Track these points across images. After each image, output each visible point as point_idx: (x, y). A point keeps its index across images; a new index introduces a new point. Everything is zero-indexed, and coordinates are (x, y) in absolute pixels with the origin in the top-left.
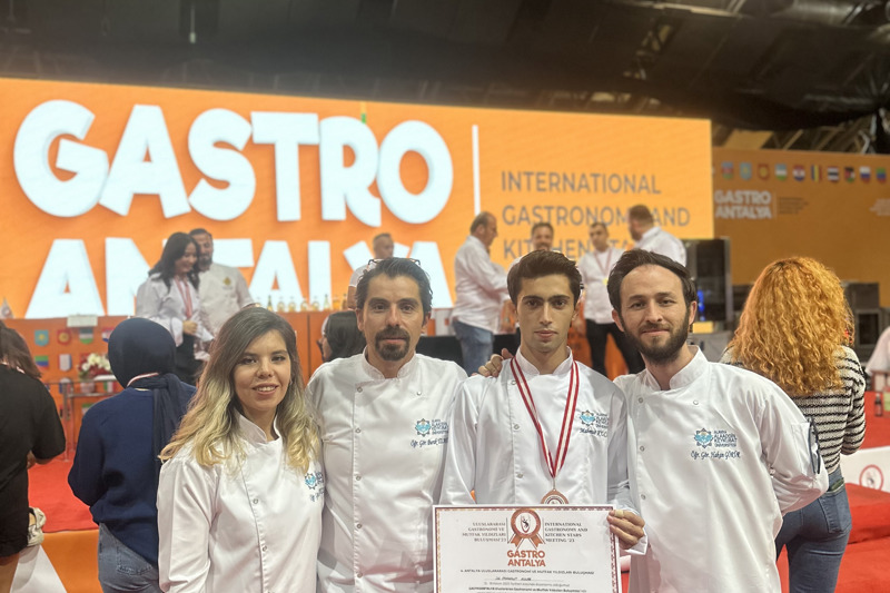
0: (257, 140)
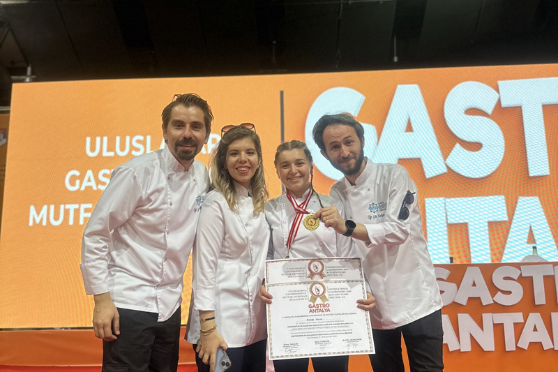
0: (504, 104)
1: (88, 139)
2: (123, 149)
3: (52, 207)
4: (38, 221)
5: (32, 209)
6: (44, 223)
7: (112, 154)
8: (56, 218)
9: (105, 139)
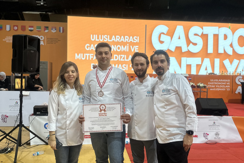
0: (204, 33)
1: (92, 35)
2: (101, 39)
3: (82, 54)
4: (78, 58)
5: (76, 54)
6: (80, 59)
7: (98, 40)
8: (83, 57)
9: (96, 35)
